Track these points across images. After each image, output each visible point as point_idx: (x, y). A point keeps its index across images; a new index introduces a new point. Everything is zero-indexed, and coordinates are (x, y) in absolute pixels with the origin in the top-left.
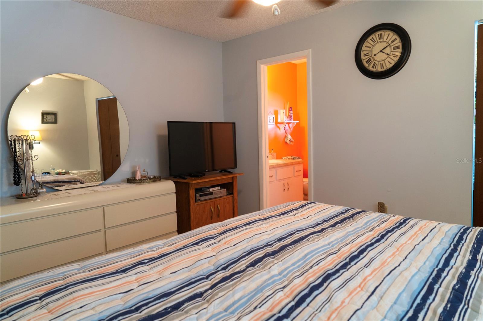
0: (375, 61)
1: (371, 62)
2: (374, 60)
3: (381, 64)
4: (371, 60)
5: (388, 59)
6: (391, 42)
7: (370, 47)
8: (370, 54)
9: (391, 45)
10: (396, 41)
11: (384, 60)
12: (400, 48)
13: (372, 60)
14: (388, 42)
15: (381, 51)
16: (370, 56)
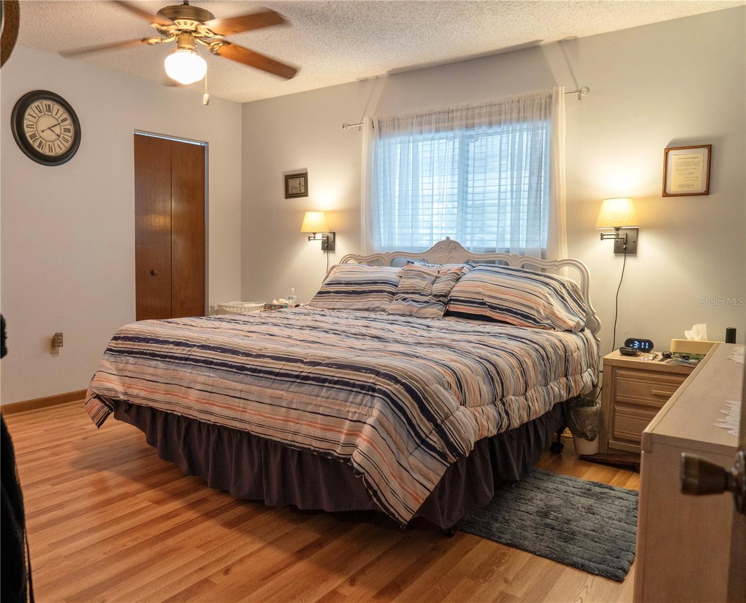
0: (41, 139)
1: (36, 139)
2: (40, 137)
3: (49, 145)
4: (36, 136)
5: (58, 141)
6: (61, 121)
7: (35, 118)
8: (34, 126)
9: (62, 124)
10: (66, 122)
11: (53, 142)
12: (71, 132)
13: (38, 137)
14: (57, 120)
15: (49, 128)
16: (35, 129)
